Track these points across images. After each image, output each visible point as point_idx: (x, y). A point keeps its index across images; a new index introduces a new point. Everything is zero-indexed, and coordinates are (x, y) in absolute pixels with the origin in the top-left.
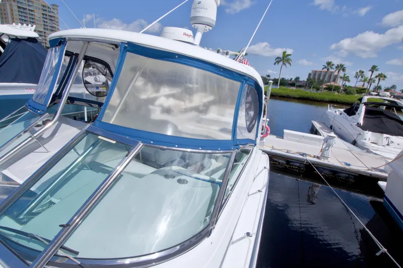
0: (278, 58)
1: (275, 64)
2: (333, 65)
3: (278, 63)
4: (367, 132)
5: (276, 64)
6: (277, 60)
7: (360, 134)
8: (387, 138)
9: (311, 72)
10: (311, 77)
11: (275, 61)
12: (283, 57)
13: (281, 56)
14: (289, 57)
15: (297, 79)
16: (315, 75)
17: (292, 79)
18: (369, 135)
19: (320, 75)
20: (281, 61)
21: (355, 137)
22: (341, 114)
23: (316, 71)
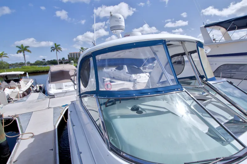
0: (52, 47)
1: (51, 51)
2: (84, 49)
3: (54, 51)
4: (132, 75)
5: (53, 51)
6: (52, 49)
7: (130, 77)
8: (139, 75)
9: (69, 54)
10: (70, 57)
11: (51, 50)
12: (56, 47)
13: (54, 46)
14: (59, 46)
15: (63, 59)
16: (71, 55)
17: (60, 59)
18: (134, 76)
19: (74, 55)
20: (55, 49)
21: (129, 78)
22: (115, 71)
23: (71, 53)
